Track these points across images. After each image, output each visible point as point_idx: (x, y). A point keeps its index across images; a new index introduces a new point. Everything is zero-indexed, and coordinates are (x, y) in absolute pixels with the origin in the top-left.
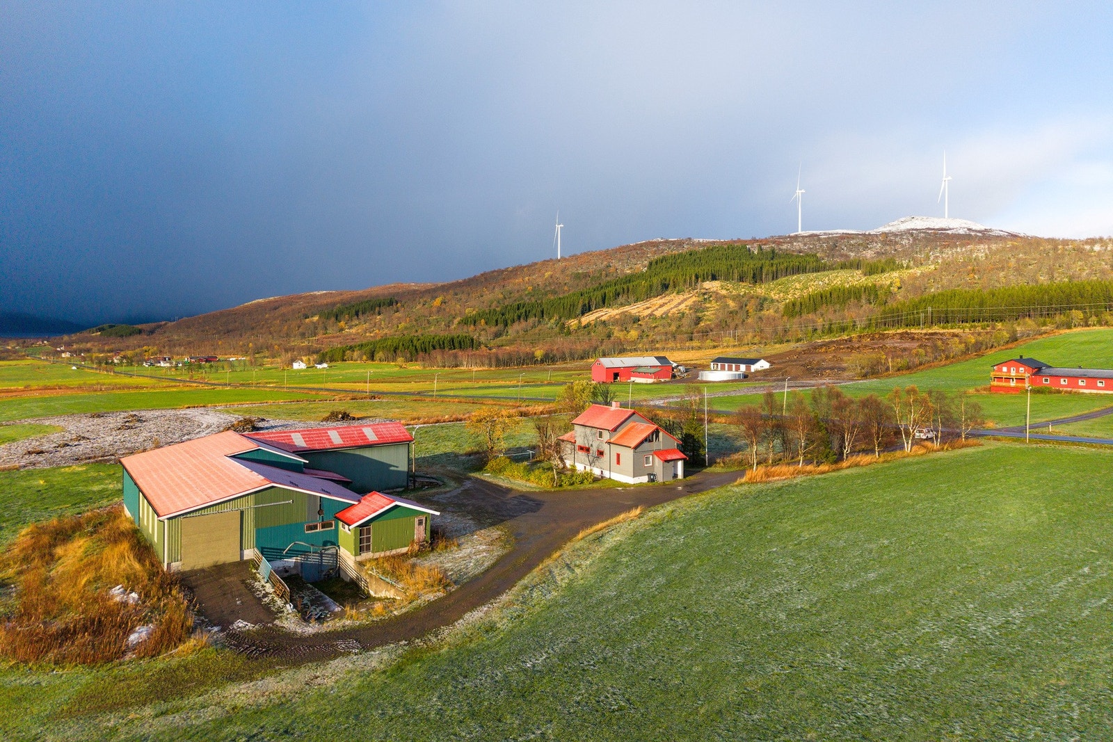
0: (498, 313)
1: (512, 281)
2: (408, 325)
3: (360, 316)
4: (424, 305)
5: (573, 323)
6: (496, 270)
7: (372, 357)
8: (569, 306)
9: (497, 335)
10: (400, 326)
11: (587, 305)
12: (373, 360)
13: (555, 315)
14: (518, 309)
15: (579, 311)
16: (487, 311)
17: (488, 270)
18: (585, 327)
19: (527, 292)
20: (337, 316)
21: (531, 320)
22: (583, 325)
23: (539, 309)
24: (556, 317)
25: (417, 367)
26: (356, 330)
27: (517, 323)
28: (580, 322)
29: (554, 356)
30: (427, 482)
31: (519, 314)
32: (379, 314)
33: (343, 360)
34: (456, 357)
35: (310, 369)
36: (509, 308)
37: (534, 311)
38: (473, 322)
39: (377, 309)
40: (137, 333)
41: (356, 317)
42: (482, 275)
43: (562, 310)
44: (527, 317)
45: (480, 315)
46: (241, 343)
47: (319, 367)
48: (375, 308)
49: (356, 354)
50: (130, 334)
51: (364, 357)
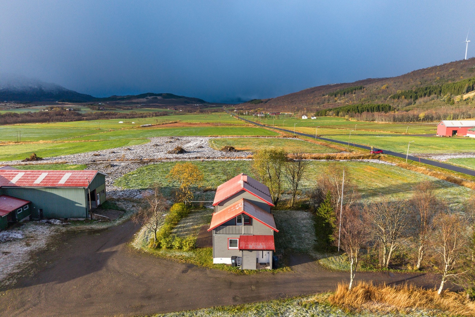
0: (413, 92)
1: (429, 74)
2: (366, 99)
3: (346, 95)
4: (377, 89)
5: (457, 98)
6: (421, 69)
7: (337, 114)
8: (458, 88)
9: (410, 104)
10: (362, 99)
11: (471, 87)
12: (338, 116)
13: (448, 93)
14: (426, 90)
15: (465, 90)
16: (407, 91)
17: (416, 69)
18: (465, 100)
19: (436, 80)
20: (336, 95)
21: (433, 96)
22: (464, 99)
23: (439, 89)
24: (449, 94)
25: (355, 120)
26: (341, 101)
27: (423, 97)
28: (462, 97)
29: (433, 117)
30: (101, 217)
31: (426, 93)
32: (355, 93)
33: (326, 116)
34: (373, 116)
35: (308, 119)
36: (420, 89)
37: (435, 91)
38: (398, 97)
39: (354, 91)
40: (261, 103)
41: (343, 95)
42: (412, 72)
43: (453, 90)
44: (430, 94)
45: (402, 94)
46: (293, 107)
47: (312, 118)
48: (353, 91)
49: (331, 113)
50: (259, 103)
51: (334, 114)
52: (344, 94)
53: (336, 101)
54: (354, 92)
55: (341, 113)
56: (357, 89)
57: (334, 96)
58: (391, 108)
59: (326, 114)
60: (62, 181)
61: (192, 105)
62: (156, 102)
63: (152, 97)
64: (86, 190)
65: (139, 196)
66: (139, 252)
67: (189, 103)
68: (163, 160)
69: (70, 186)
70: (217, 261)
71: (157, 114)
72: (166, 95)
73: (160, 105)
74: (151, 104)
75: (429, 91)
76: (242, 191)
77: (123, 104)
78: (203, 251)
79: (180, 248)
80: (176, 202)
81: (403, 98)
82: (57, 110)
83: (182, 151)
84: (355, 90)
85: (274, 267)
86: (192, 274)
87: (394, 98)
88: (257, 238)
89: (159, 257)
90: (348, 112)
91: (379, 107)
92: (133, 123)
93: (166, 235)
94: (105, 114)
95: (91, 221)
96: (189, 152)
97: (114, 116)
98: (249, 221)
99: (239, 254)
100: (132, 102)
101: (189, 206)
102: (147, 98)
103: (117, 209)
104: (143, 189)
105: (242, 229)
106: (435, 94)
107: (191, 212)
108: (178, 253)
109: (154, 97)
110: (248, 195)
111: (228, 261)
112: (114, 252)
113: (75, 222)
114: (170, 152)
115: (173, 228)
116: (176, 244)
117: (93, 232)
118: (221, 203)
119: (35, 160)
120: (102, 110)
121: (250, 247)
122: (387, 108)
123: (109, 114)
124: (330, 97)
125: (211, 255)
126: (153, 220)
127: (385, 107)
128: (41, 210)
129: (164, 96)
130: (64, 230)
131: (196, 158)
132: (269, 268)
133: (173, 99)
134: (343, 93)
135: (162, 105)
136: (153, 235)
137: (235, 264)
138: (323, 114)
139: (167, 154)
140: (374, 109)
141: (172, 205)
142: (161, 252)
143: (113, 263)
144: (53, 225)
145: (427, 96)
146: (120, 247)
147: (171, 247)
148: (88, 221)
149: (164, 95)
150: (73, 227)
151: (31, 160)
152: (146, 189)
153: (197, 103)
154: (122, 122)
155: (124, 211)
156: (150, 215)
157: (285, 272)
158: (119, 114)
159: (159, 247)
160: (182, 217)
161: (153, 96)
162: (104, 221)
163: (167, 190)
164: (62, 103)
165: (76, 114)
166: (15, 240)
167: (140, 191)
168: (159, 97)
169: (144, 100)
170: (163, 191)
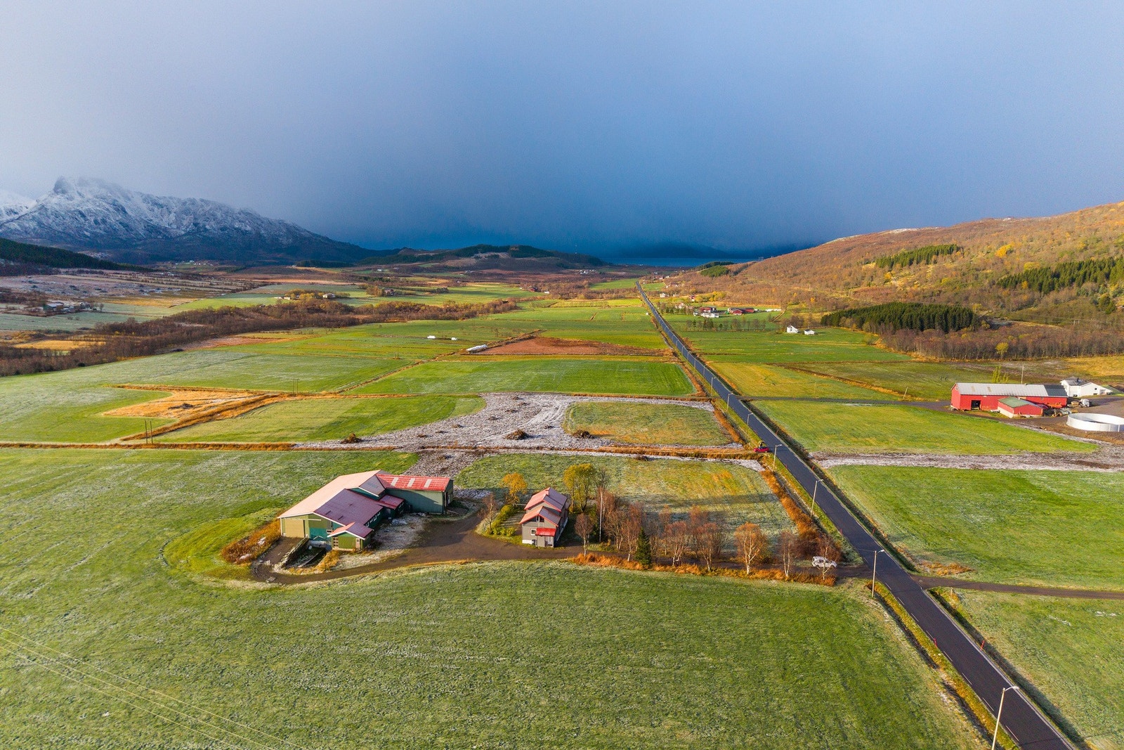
0: (1048, 274)
2: (952, 281)
3: (913, 266)
4: (987, 253)
7: (860, 326)
12: (862, 328)
14: (1078, 269)
20: (892, 264)
26: (899, 281)
27: (1066, 287)
29: (1025, 350)
30: (453, 513)
31: (1075, 277)
32: (935, 263)
35: (798, 334)
36: (1067, 266)
38: (1014, 284)
39: (934, 257)
41: (907, 266)
47: (806, 333)
48: (931, 257)
49: (848, 321)
50: (720, 275)
51: (854, 325)
52: (911, 263)
53: (887, 281)
54: (933, 259)
55: (866, 325)
56: (943, 252)
57: (887, 267)
58: (974, 317)
59: (841, 323)
60: (427, 486)
61: (573, 272)
62: (497, 267)
63: (487, 255)
64: (443, 493)
65: (477, 496)
66: (481, 536)
67: (566, 268)
68: (500, 450)
69: (433, 490)
70: (525, 542)
71: (498, 308)
72: (518, 249)
73: (504, 272)
74: (485, 271)
75: (1082, 272)
76: (542, 502)
77: (428, 270)
78: (518, 538)
79: (505, 535)
80: (506, 504)
81: (1024, 287)
82: (308, 300)
83: (523, 436)
84: (938, 255)
85: (555, 546)
86: (509, 547)
87: (1005, 287)
88: (546, 530)
89: (492, 539)
90: (880, 324)
91: (946, 316)
92: (453, 339)
93: (497, 526)
94: (397, 309)
95: (446, 516)
96: (532, 437)
97: (414, 315)
98: (542, 520)
99: (535, 538)
100: (446, 267)
101: (515, 508)
102: (477, 258)
103: (462, 507)
104: (480, 490)
105: (539, 524)
106: (1096, 280)
107: (517, 513)
108: (503, 537)
109: (493, 254)
110: (545, 504)
111: (531, 542)
112: (465, 535)
113: (436, 516)
114: (509, 437)
115: (501, 523)
116: (503, 532)
117: (449, 523)
118: (530, 508)
119: (355, 442)
120: (389, 295)
121: (541, 534)
122: (965, 317)
123: (405, 308)
124: (878, 268)
125: (521, 539)
126: (489, 516)
127: (959, 315)
128: (411, 506)
129: (513, 251)
130: (430, 520)
131: (538, 448)
132: (552, 547)
133: (534, 259)
134: (908, 261)
135: (508, 272)
136: (489, 526)
137: (534, 544)
138: (835, 321)
139: (506, 440)
140: (936, 319)
141: (503, 506)
142: (493, 536)
143: (466, 540)
144: (421, 517)
145: (1075, 285)
146: (469, 532)
147: (500, 534)
148: (443, 515)
149: (514, 249)
150: (435, 519)
151: (350, 443)
152: (482, 490)
153: (583, 268)
154: (433, 337)
155: (468, 509)
156: (487, 512)
157: (561, 549)
158: (423, 308)
159: (492, 533)
160: (509, 516)
161: (490, 251)
162: (455, 516)
163: (501, 492)
164: (304, 268)
165: (343, 308)
166: (403, 525)
167: (478, 491)
168: (502, 255)
169: (471, 261)
170: (496, 492)
